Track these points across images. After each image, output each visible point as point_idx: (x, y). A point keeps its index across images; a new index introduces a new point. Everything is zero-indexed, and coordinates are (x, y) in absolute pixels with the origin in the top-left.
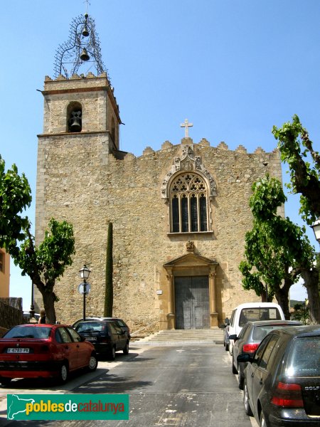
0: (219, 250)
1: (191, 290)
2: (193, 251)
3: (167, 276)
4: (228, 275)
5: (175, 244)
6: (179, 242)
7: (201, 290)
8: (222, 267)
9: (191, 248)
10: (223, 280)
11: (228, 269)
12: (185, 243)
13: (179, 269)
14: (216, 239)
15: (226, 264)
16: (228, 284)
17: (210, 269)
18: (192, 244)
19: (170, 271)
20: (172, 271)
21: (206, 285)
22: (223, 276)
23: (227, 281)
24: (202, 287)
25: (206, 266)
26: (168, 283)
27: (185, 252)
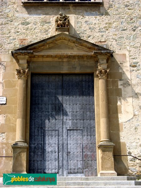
0: (112, 31)
1: (60, 98)
2: (68, 31)
3: (19, 72)
4: (128, 75)
5: (35, 18)
6: (42, 16)
7: (79, 99)
8: (118, 59)
9: (63, 25)
10: (120, 83)
11: (128, 64)
12: (53, 19)
13: (41, 59)
14: (107, 14)
15: (124, 55)
16: (128, 89)
17: (97, 62)
18: (66, 18)
19: (24, 62)
20: (28, 62)
21: (89, 90)
22: (121, 76)
23: (127, 84)
24: (82, 94)
25: (91, 57)
26: (19, 84)
27: (52, 32)
